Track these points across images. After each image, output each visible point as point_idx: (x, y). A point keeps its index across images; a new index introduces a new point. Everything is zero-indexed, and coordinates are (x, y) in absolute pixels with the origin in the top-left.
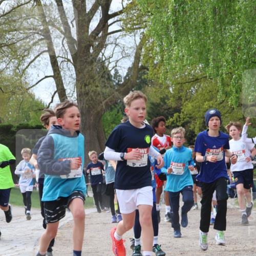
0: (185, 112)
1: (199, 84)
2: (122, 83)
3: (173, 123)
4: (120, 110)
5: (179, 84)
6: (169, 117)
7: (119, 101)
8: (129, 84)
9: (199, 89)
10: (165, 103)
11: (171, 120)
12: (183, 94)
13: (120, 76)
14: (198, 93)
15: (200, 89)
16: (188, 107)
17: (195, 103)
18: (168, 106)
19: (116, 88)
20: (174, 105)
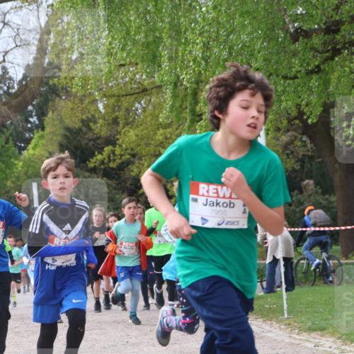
0: (124, 146)
1: (148, 98)
2: (14, 91)
3: (102, 162)
4: (11, 138)
5: (114, 96)
6: (96, 153)
7: (8, 122)
8: (27, 93)
9: (148, 105)
10: (90, 129)
11: (99, 157)
12: (121, 114)
13: (10, 79)
14: (147, 114)
15: (150, 107)
16: (129, 137)
17: (142, 130)
18: (94, 134)
19: (4, 100)
20: (104, 133)
